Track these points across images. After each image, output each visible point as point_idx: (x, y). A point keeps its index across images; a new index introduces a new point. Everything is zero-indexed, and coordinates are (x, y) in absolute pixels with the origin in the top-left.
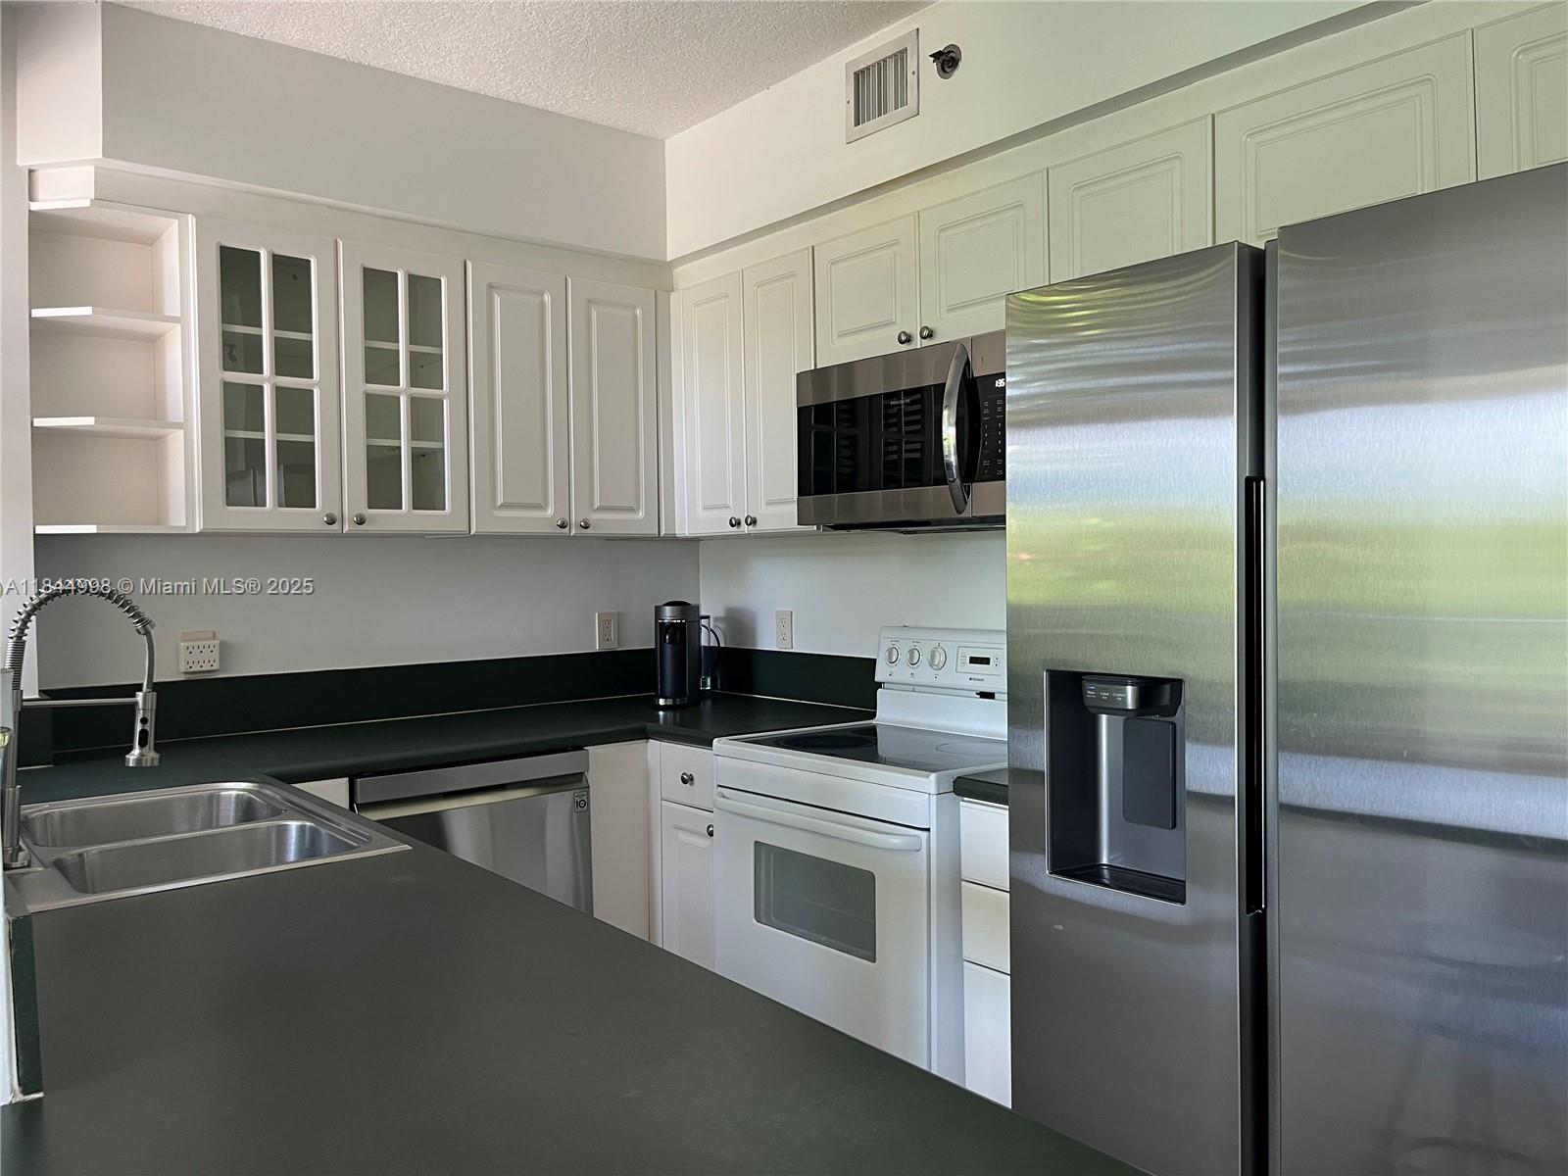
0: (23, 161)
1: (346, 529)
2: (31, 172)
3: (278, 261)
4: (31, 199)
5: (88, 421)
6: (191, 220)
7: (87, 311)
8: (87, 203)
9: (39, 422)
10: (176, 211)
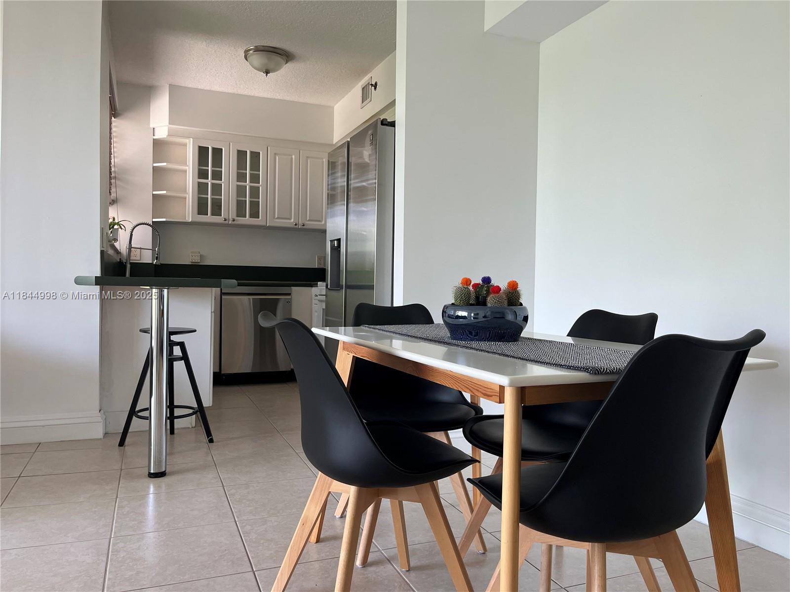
0: (152, 126)
1: (230, 223)
2: (154, 128)
3: (214, 149)
4: (154, 135)
5: (164, 192)
6: (192, 139)
7: (165, 164)
8: (166, 137)
9: (154, 193)
10: (188, 137)
